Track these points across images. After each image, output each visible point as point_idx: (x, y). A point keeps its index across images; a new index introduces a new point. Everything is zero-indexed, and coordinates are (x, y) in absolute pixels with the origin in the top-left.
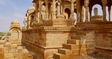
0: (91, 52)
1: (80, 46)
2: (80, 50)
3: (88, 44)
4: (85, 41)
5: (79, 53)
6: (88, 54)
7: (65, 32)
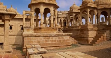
0: (108, 39)
1: (104, 36)
2: (104, 38)
3: (107, 36)
4: (105, 34)
5: (104, 39)
6: (107, 40)
7: (95, 30)
